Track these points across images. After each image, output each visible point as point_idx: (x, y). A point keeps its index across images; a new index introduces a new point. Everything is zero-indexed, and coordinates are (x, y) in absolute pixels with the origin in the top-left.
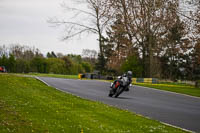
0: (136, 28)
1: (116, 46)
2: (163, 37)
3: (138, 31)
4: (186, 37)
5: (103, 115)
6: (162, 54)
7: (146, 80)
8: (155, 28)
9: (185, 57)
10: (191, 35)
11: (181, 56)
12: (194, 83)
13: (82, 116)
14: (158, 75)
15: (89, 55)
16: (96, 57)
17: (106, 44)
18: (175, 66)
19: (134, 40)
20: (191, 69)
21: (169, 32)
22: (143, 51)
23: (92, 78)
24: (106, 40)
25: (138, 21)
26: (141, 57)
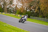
2: (8, 3)
3: (2, 1)
4: (14, 3)
6: (8, 7)
7: (3, 13)
8: (6, 1)
9: (13, 8)
10: (15, 3)
14: (6, 12)
18: (10, 10)
19: (1, 3)
20: (14, 11)
22: (3, 6)
26: (2, 7)
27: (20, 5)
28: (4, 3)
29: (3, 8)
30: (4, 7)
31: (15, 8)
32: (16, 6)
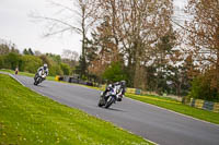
0: (124, 33)
1: (100, 50)
2: (152, 45)
3: (126, 36)
4: (178, 48)
5: (82, 125)
6: (149, 63)
7: (129, 90)
8: (145, 34)
9: (174, 69)
10: (183, 46)
11: (170, 68)
12: (180, 99)
13: (59, 123)
14: (143, 86)
15: (69, 57)
16: (77, 60)
17: (89, 46)
18: (162, 78)
19: (120, 45)
20: (179, 83)
21: (159, 41)
22: (129, 58)
23: (70, 81)
24: (90, 42)
25: (127, 26)
26: (126, 64)
27: (206, 56)
28: (136, 44)
29: (128, 68)
30: (134, 64)
31: (183, 69)
32: (189, 61)
